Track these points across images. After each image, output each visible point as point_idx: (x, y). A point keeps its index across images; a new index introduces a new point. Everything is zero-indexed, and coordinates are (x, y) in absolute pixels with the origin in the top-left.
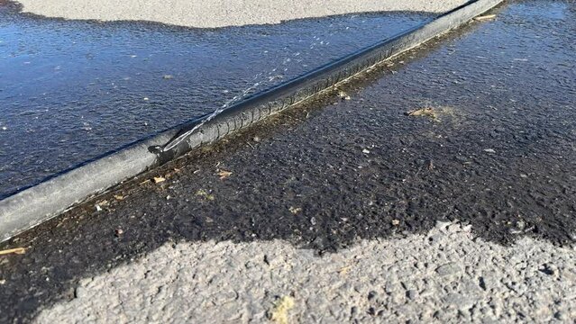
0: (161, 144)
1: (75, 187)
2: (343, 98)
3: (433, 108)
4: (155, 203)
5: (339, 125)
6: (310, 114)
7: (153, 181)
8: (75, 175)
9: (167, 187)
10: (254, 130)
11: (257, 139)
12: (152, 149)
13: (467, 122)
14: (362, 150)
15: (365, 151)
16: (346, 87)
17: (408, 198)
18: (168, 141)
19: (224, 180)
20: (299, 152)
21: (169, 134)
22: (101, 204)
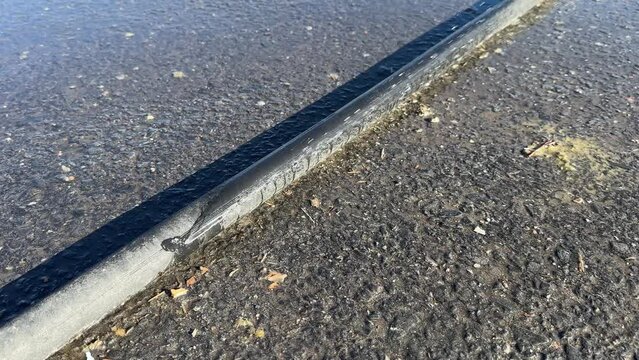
0: (180, 234)
1: (51, 330)
2: (428, 120)
3: (560, 144)
4: (174, 346)
5: (431, 174)
6: (387, 151)
7: (169, 294)
8: (51, 310)
9: (191, 306)
10: (310, 183)
11: (316, 203)
12: (167, 244)
13: (612, 171)
14: (474, 227)
15: (478, 230)
16: (428, 97)
17: (561, 335)
18: (190, 226)
19: (277, 291)
20: (381, 230)
21: (192, 214)
22: (93, 346)
